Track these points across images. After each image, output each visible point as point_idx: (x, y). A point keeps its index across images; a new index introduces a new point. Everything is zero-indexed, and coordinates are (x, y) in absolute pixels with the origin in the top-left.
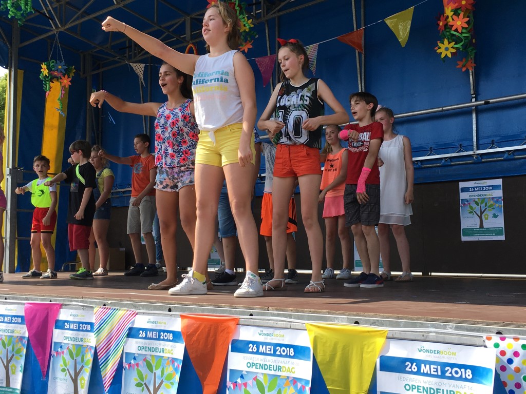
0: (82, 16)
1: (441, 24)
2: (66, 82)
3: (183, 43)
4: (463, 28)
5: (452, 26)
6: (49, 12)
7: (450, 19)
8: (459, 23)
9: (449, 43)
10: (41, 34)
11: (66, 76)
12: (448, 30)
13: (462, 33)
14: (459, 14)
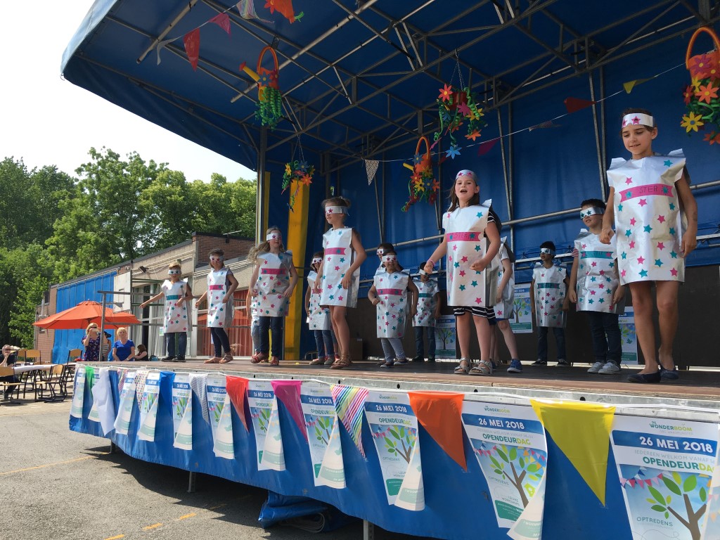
0: (322, 118)
1: (687, 95)
2: (307, 180)
3: (415, 136)
4: (712, 98)
5: (699, 97)
6: (292, 116)
7: (697, 90)
8: (707, 93)
9: (696, 115)
10: (284, 138)
11: (307, 175)
12: (695, 101)
13: (710, 104)
14: (708, 84)
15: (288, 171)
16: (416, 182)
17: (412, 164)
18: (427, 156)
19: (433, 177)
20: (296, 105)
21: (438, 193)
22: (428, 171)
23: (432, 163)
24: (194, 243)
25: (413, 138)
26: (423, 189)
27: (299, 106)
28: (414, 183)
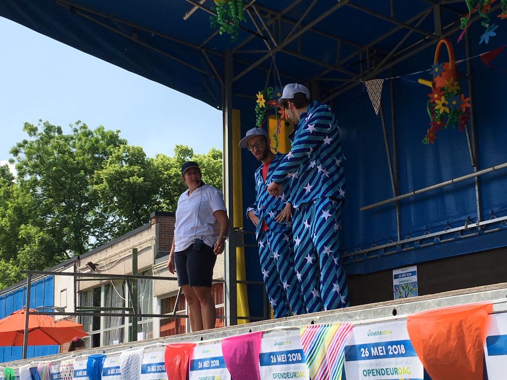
15: (261, 101)
16: (437, 101)
17: (429, 78)
18: (450, 65)
19: (459, 93)
20: (267, 16)
21: (469, 114)
22: (452, 85)
23: (459, 74)
24: (154, 227)
25: (429, 44)
26: (447, 110)
27: (273, 16)
28: (434, 103)
